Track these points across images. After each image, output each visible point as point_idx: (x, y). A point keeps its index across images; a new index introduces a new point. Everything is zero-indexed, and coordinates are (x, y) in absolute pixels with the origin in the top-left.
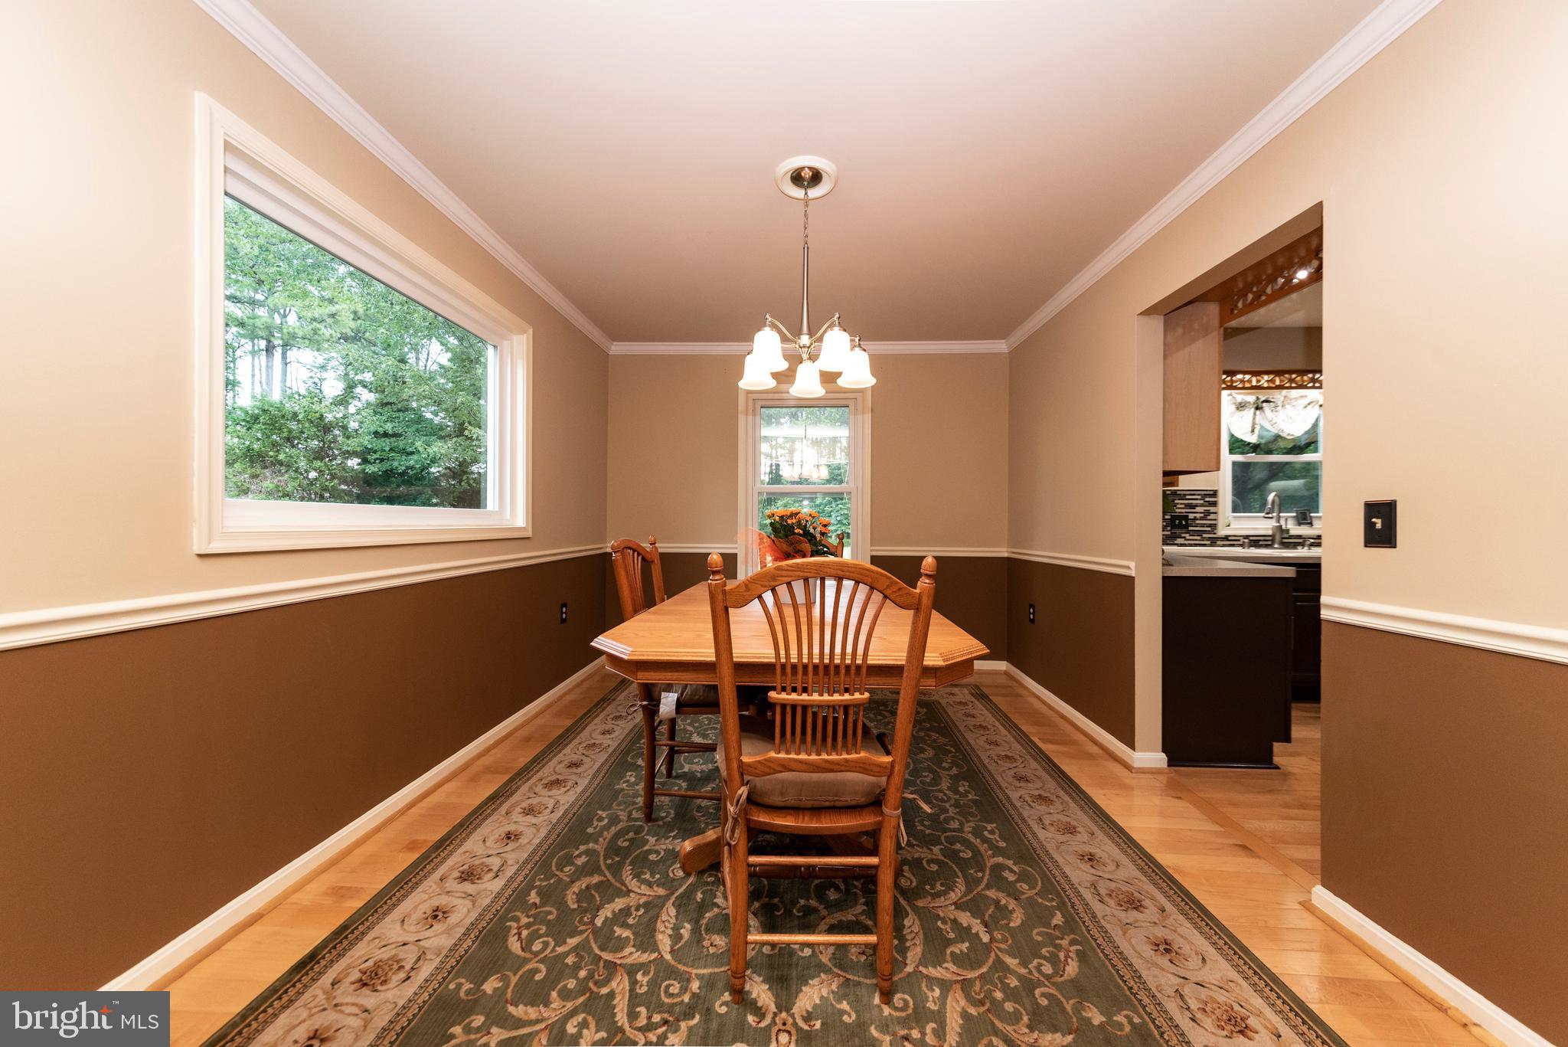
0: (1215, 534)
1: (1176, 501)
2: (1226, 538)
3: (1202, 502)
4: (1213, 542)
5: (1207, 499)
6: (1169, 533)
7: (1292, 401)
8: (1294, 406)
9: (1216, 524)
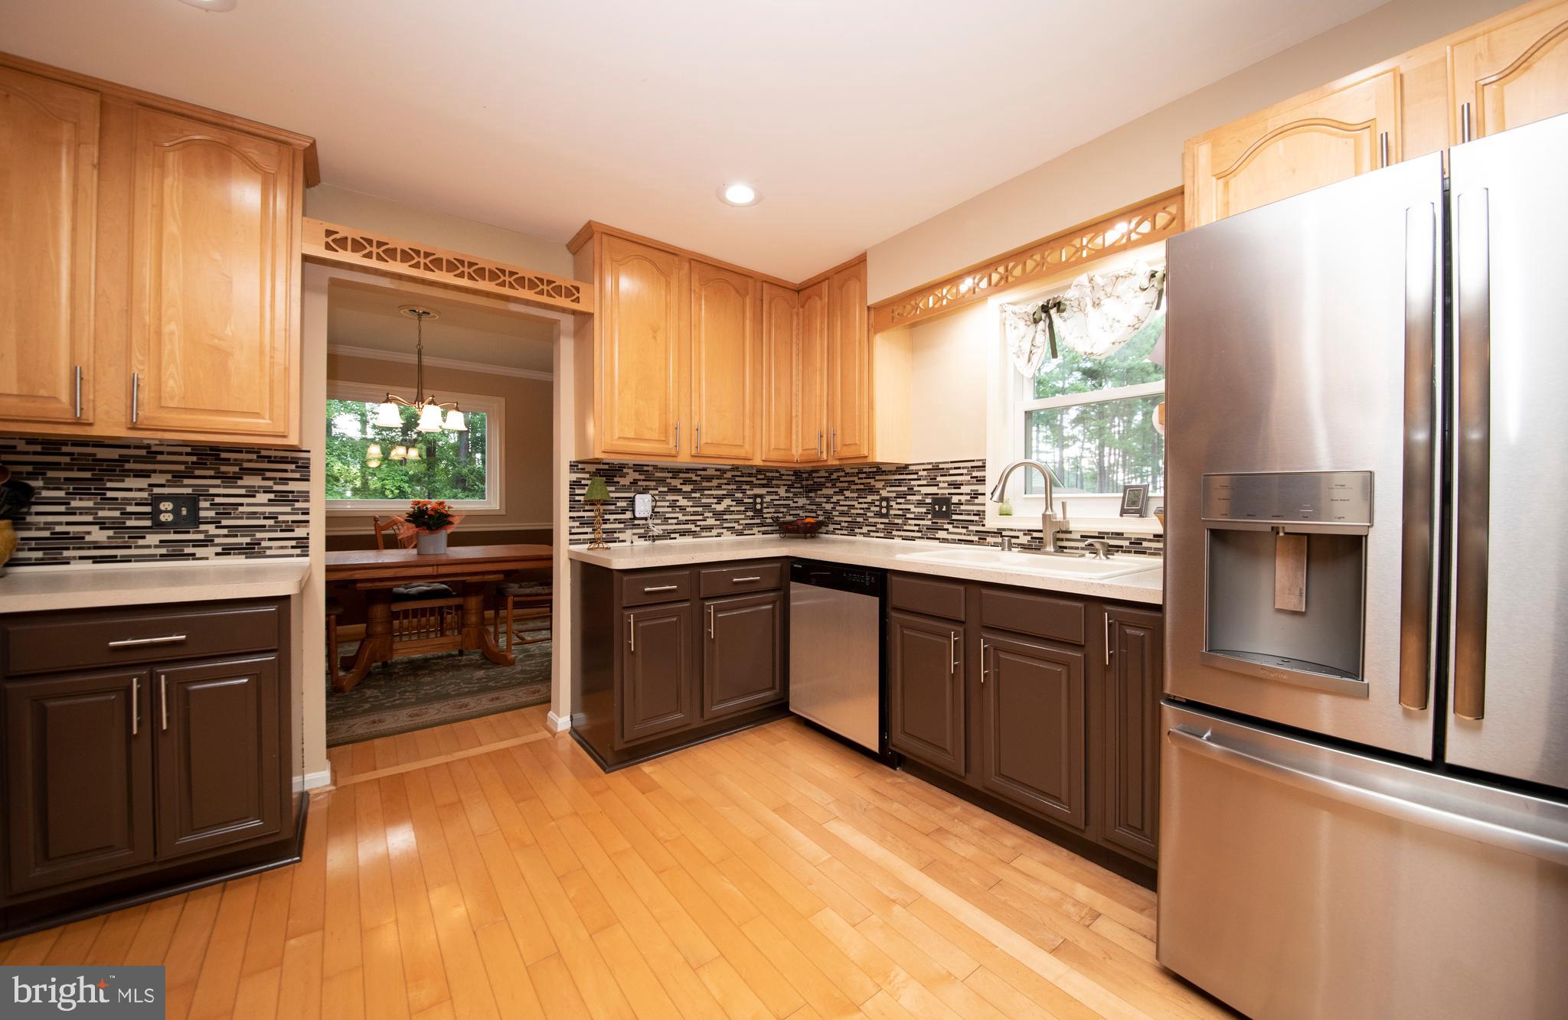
0: (983, 525)
1: (939, 479)
2: (999, 533)
3: (968, 478)
4: (983, 537)
5: (974, 474)
6: (929, 523)
7: (1109, 290)
8: (1118, 297)
9: (984, 512)
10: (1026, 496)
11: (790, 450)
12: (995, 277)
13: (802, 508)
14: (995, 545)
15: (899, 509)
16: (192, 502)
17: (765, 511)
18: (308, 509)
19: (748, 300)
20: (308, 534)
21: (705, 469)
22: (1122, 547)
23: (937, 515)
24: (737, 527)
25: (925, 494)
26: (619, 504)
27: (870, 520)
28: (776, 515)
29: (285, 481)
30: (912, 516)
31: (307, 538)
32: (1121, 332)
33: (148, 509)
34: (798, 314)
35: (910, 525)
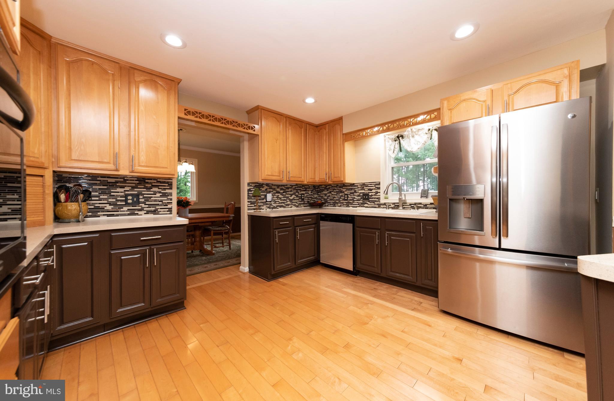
0: (380, 202)
1: (365, 188)
2: (385, 204)
3: (375, 187)
4: (379, 206)
5: (377, 186)
6: (362, 202)
7: (417, 133)
8: (419, 135)
9: (380, 198)
10: (392, 193)
11: (315, 179)
12: (385, 128)
13: (316, 198)
14: (384, 208)
15: (351, 198)
16: (137, 196)
17: (305, 199)
18: (172, 198)
19: (303, 130)
20: (172, 207)
21: (287, 185)
22: (421, 207)
23: (364, 199)
24: (297, 205)
25: (360, 193)
26: (262, 197)
27: (341, 201)
28: (308, 200)
29: (165, 189)
30: (356, 200)
31: (172, 208)
32: (420, 145)
33: (124, 199)
34: (317, 134)
35: (355, 203)
